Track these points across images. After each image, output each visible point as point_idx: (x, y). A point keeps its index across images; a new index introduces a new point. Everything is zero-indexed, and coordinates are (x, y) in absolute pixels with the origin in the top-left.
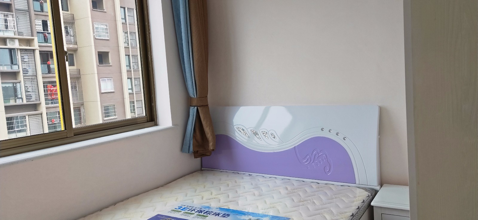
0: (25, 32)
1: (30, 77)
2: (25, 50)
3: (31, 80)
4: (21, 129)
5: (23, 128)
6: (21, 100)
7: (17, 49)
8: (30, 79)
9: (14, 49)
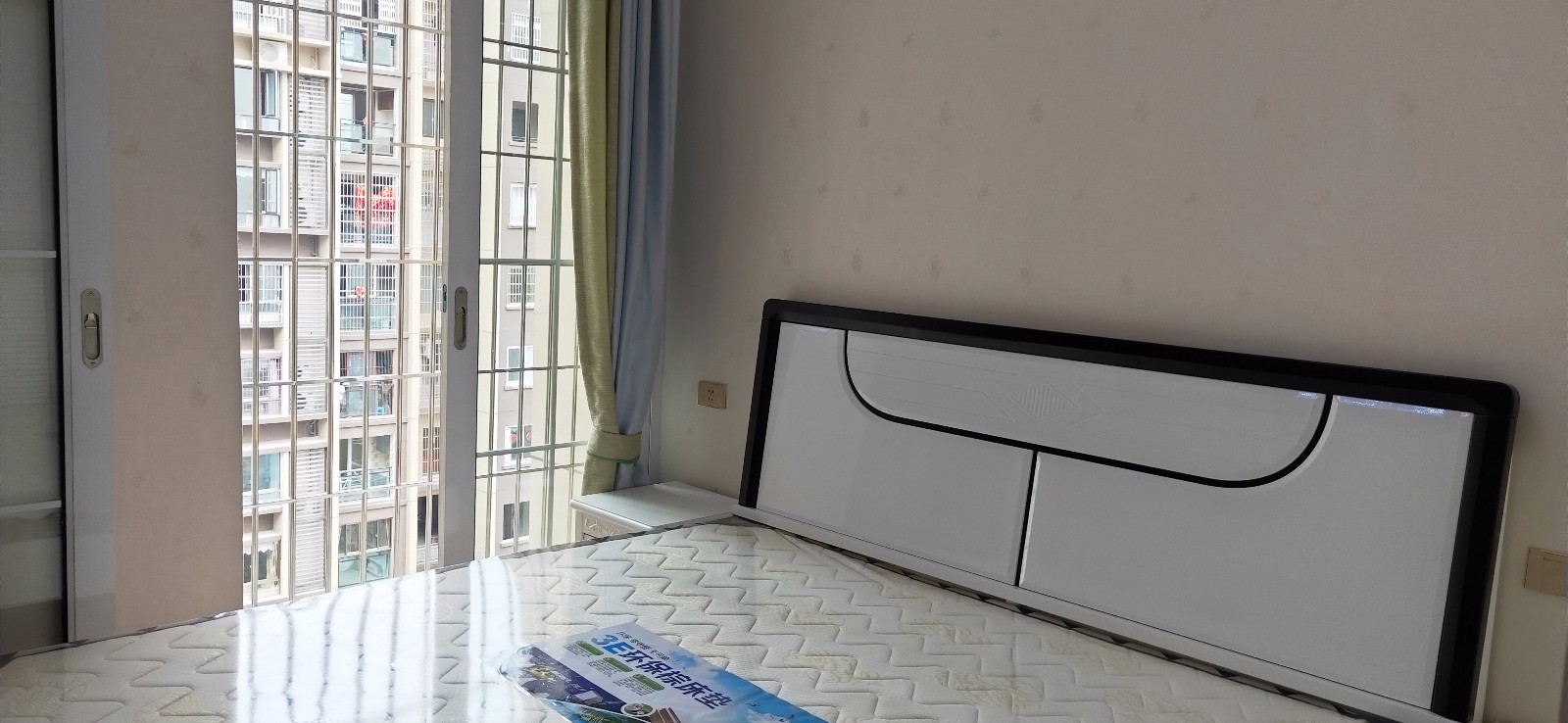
0: (309, 25)
1: (308, 158)
2: (306, 79)
3: (311, 166)
4: (267, 302)
5: (271, 302)
6: (275, 219)
7: (280, 73)
8: (309, 163)
9: (270, 71)
